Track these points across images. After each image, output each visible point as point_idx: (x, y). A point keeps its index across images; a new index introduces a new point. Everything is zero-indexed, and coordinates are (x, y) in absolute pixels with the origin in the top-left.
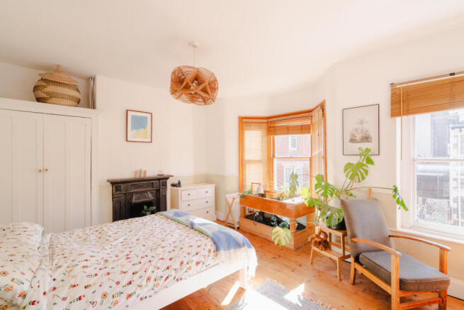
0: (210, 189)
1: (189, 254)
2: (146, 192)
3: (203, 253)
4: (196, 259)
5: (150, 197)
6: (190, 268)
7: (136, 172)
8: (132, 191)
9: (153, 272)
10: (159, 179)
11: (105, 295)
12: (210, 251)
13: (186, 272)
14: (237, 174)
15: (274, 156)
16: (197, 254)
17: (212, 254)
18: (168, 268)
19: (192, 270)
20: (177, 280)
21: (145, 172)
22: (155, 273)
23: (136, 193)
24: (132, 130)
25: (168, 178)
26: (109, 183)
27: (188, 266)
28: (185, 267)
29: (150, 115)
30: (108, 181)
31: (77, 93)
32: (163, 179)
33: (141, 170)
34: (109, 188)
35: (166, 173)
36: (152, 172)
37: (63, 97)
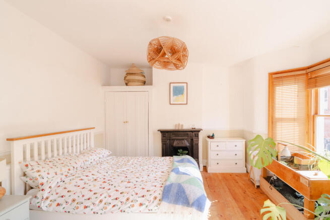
0: (241, 144)
1: (137, 194)
2: (183, 139)
3: (148, 197)
4: (141, 200)
5: (187, 143)
6: (133, 206)
7: (176, 125)
8: (174, 138)
9: (105, 197)
10: (192, 131)
11: (74, 200)
12: (155, 198)
13: (129, 207)
14: (267, 133)
15: (316, 113)
16: (143, 196)
17: (157, 201)
18: (116, 199)
19: (134, 208)
20: (121, 211)
21: (182, 125)
22: (107, 199)
23: (177, 140)
24: (173, 96)
25: (199, 131)
26: (159, 132)
27: (132, 203)
28: (129, 204)
29: (186, 84)
30: (158, 131)
31: (143, 78)
32: (195, 131)
33: (179, 124)
34: (159, 135)
35: (197, 127)
36: (187, 126)
37: (134, 81)
